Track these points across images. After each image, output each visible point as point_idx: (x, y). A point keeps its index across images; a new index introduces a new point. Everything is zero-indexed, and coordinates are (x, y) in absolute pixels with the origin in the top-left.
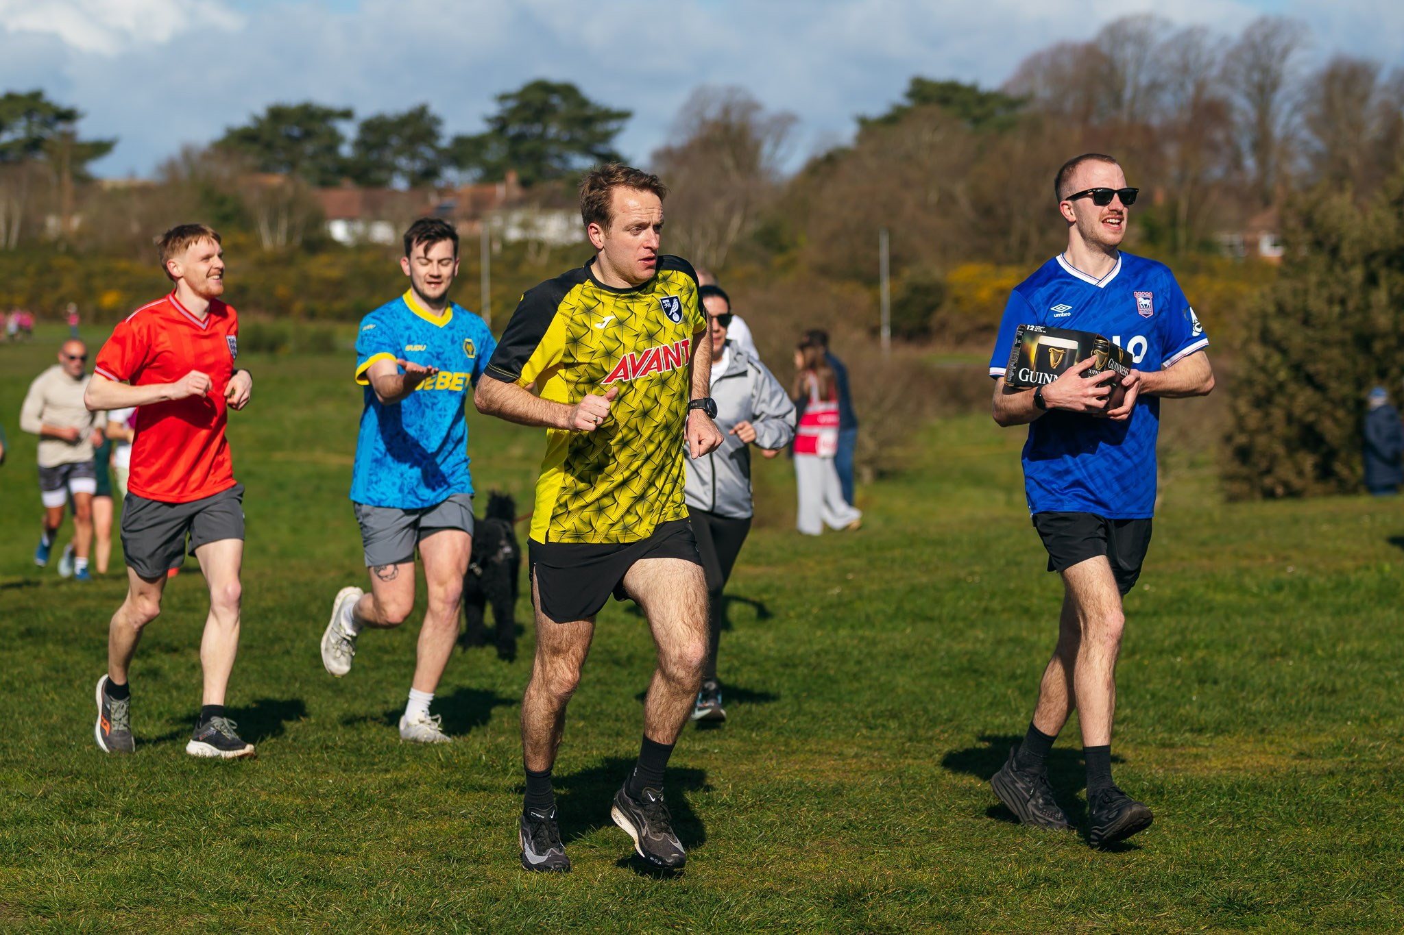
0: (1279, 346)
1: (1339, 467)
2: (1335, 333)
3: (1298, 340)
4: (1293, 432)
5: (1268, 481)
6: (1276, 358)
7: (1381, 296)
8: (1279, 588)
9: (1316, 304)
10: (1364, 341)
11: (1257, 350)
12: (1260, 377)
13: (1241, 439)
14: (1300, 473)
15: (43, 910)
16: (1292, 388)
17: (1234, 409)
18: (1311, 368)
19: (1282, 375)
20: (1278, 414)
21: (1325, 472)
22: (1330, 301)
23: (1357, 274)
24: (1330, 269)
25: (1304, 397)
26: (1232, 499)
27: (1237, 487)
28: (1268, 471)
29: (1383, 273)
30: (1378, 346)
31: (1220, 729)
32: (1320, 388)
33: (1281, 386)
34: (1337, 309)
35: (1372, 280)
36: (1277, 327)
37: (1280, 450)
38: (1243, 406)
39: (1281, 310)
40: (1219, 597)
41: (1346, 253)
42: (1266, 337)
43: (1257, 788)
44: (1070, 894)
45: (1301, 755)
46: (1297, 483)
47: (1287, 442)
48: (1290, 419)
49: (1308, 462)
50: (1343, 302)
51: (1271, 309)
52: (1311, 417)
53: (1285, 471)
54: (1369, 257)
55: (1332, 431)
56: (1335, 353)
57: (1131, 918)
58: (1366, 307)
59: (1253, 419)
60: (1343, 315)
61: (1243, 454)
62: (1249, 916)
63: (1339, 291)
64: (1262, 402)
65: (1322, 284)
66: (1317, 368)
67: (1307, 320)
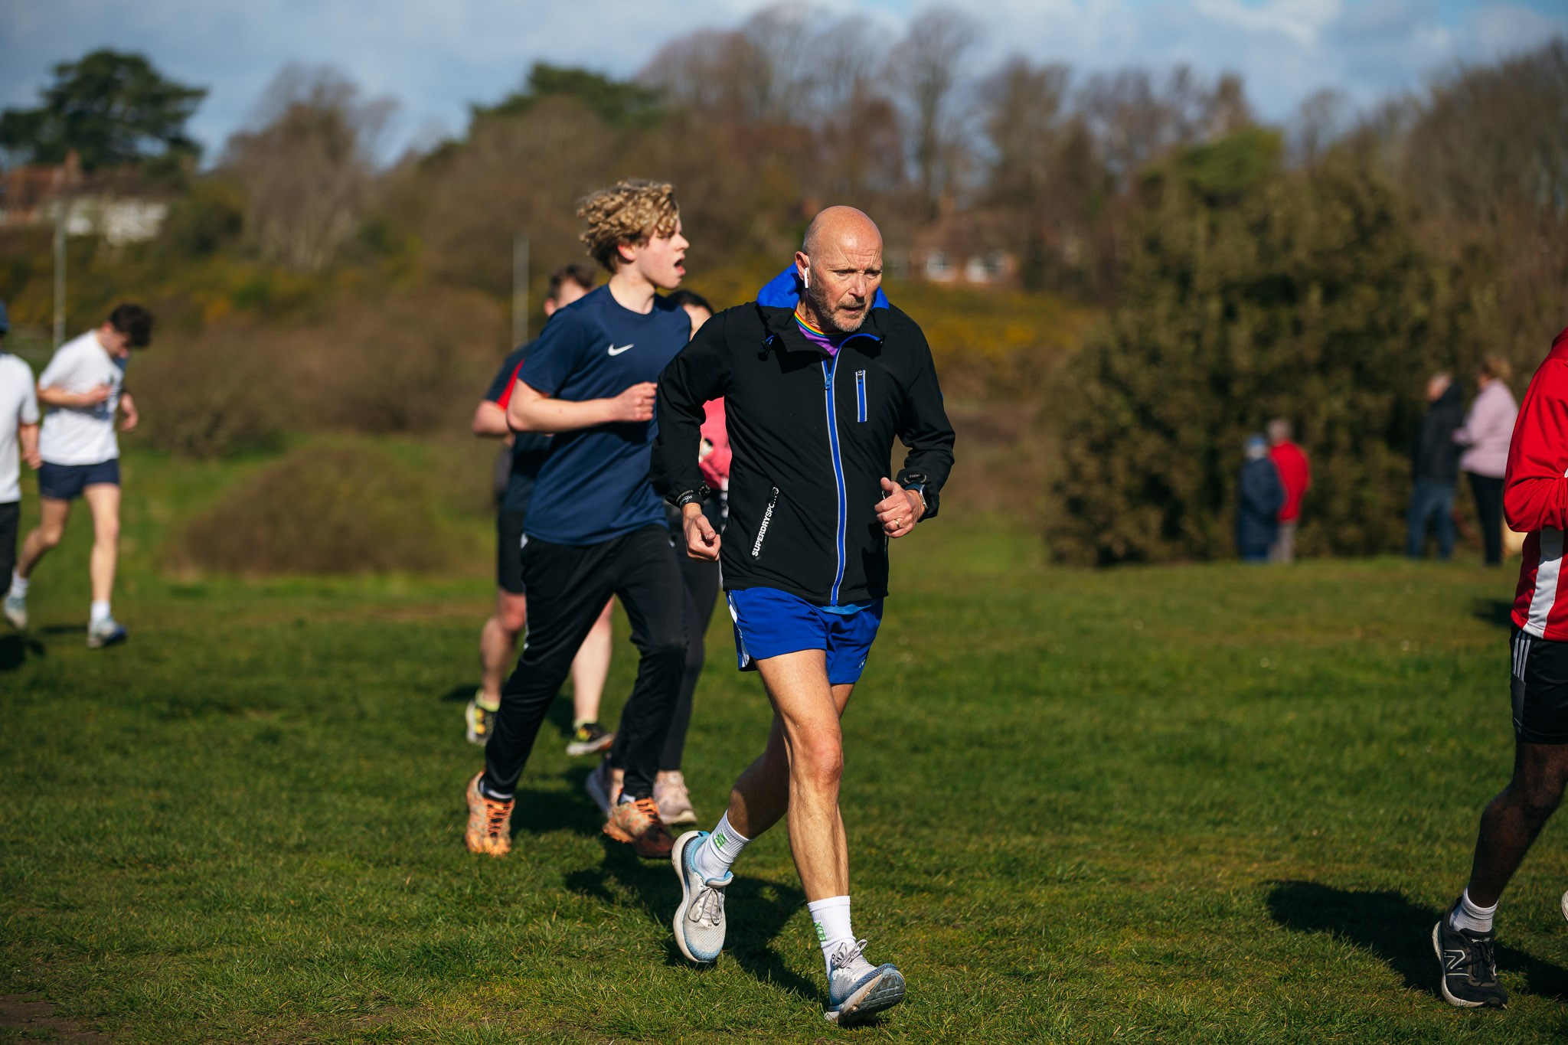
0: (1123, 386)
1: (1189, 526)
2: (1186, 372)
3: (1145, 380)
4: (1137, 482)
5: (1106, 538)
6: (1117, 400)
7: (1241, 334)
9: (1165, 338)
10: (1220, 382)
11: (1095, 389)
12: (1099, 422)
13: (1076, 489)
14: (1144, 529)
16: (1136, 433)
17: (1065, 455)
18: (1159, 412)
19: (1126, 418)
20: (1118, 465)
21: (1171, 530)
22: (1183, 336)
23: (1214, 307)
24: (1182, 300)
25: (1151, 444)
26: (1059, 558)
27: (1068, 544)
28: (1107, 525)
29: (1244, 309)
30: (1238, 389)
32: (1169, 433)
33: (1123, 432)
34: (1189, 347)
35: (1230, 314)
36: (1121, 364)
37: (1118, 501)
38: (1078, 450)
39: (1125, 346)
41: (1200, 282)
42: (1106, 375)
46: (1139, 541)
47: (1128, 494)
48: (1132, 467)
49: (1154, 518)
50: (1197, 337)
51: (1112, 342)
52: (1158, 468)
53: (1127, 527)
54: (1226, 289)
55: (1184, 482)
56: (1188, 396)
58: (1223, 346)
59: (1091, 467)
60: (1198, 352)
61: (1076, 506)
63: (1191, 325)
64: (1102, 448)
65: (1171, 318)
66: (1169, 411)
67: (1154, 357)
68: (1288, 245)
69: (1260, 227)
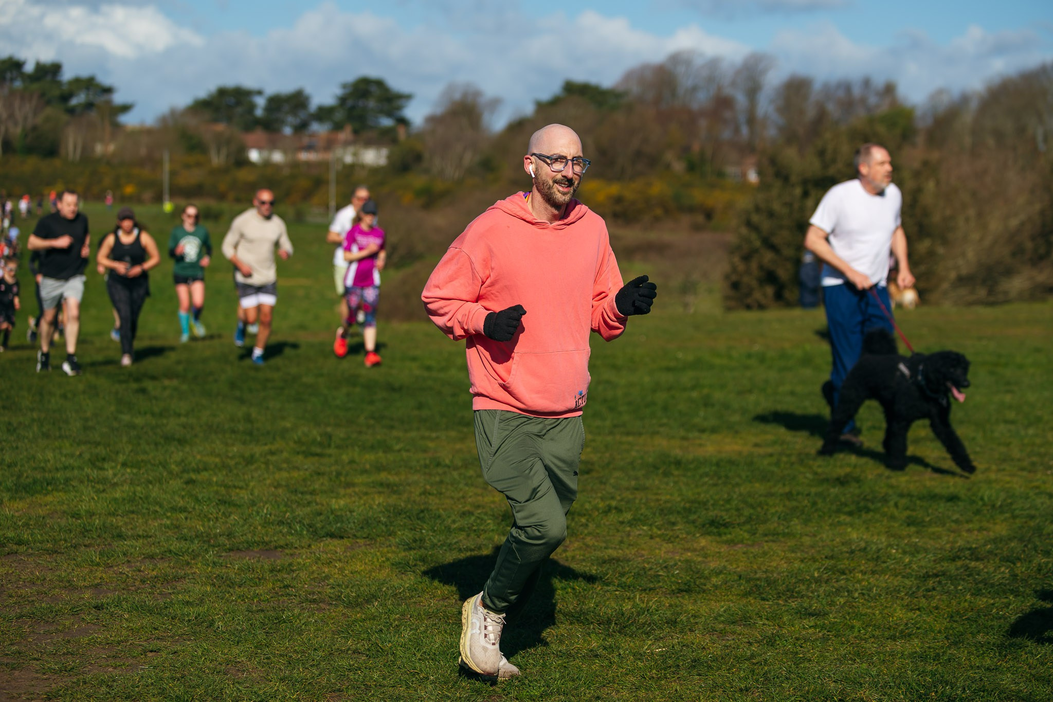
0: (756, 229)
1: (786, 294)
3: (766, 225)
4: (762, 274)
5: (749, 301)
6: (754, 236)
8: (749, 356)
9: (776, 206)
11: (744, 231)
12: (746, 246)
13: (734, 278)
14: (765, 295)
15: (76, 516)
16: (762, 251)
17: (730, 262)
18: (773, 240)
19: (758, 243)
20: (754, 265)
21: (779, 296)
22: (784, 205)
23: (798, 191)
24: (784, 188)
25: (768, 257)
26: (729, 309)
27: (731, 303)
28: (749, 295)
31: (714, 430)
32: (777, 250)
33: (756, 250)
34: (787, 210)
36: (755, 218)
37: (754, 283)
38: (736, 260)
39: (758, 209)
40: (717, 361)
41: (794, 179)
42: (749, 224)
43: (731, 462)
44: (628, 516)
45: (756, 445)
46: (763, 301)
47: (758, 280)
48: (761, 267)
49: (770, 290)
50: (790, 205)
51: (752, 208)
52: (772, 267)
53: (757, 295)
55: (784, 273)
57: (659, 529)
59: (741, 267)
61: (735, 286)
62: (722, 530)
63: (788, 200)
64: (746, 258)
65: (780, 196)
66: (776, 240)
67: (771, 214)
68: (834, 161)
69: (821, 153)
